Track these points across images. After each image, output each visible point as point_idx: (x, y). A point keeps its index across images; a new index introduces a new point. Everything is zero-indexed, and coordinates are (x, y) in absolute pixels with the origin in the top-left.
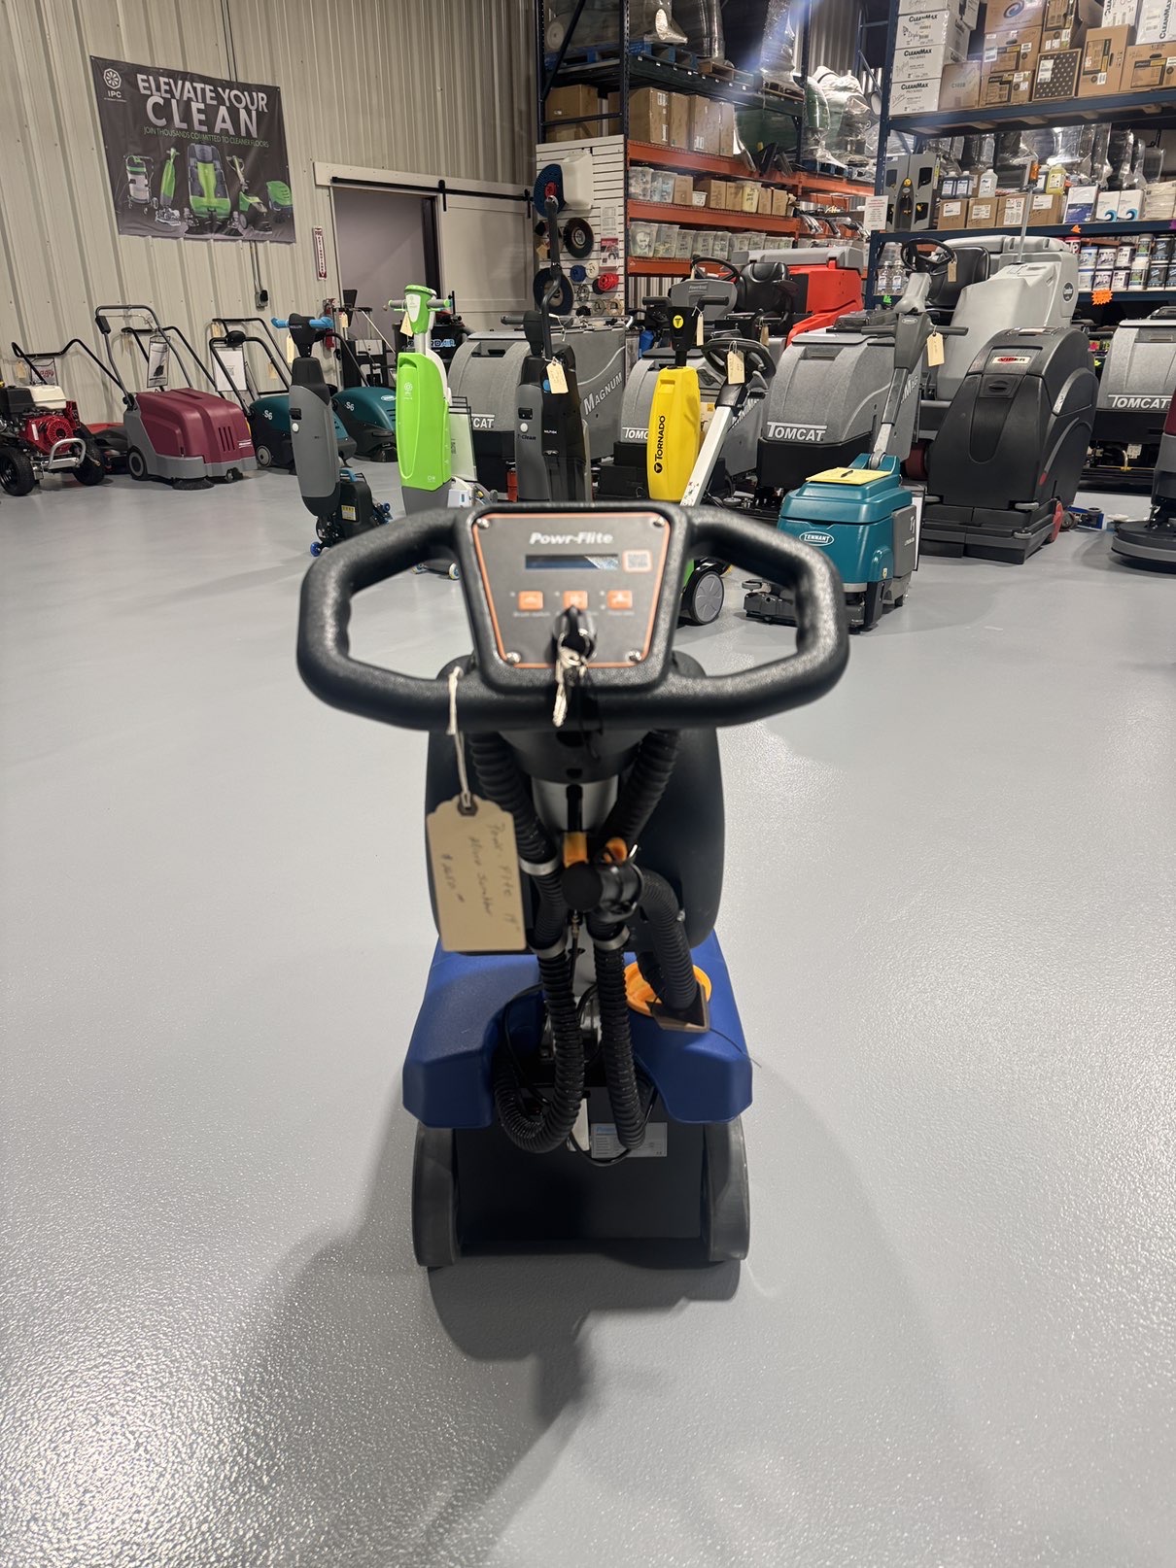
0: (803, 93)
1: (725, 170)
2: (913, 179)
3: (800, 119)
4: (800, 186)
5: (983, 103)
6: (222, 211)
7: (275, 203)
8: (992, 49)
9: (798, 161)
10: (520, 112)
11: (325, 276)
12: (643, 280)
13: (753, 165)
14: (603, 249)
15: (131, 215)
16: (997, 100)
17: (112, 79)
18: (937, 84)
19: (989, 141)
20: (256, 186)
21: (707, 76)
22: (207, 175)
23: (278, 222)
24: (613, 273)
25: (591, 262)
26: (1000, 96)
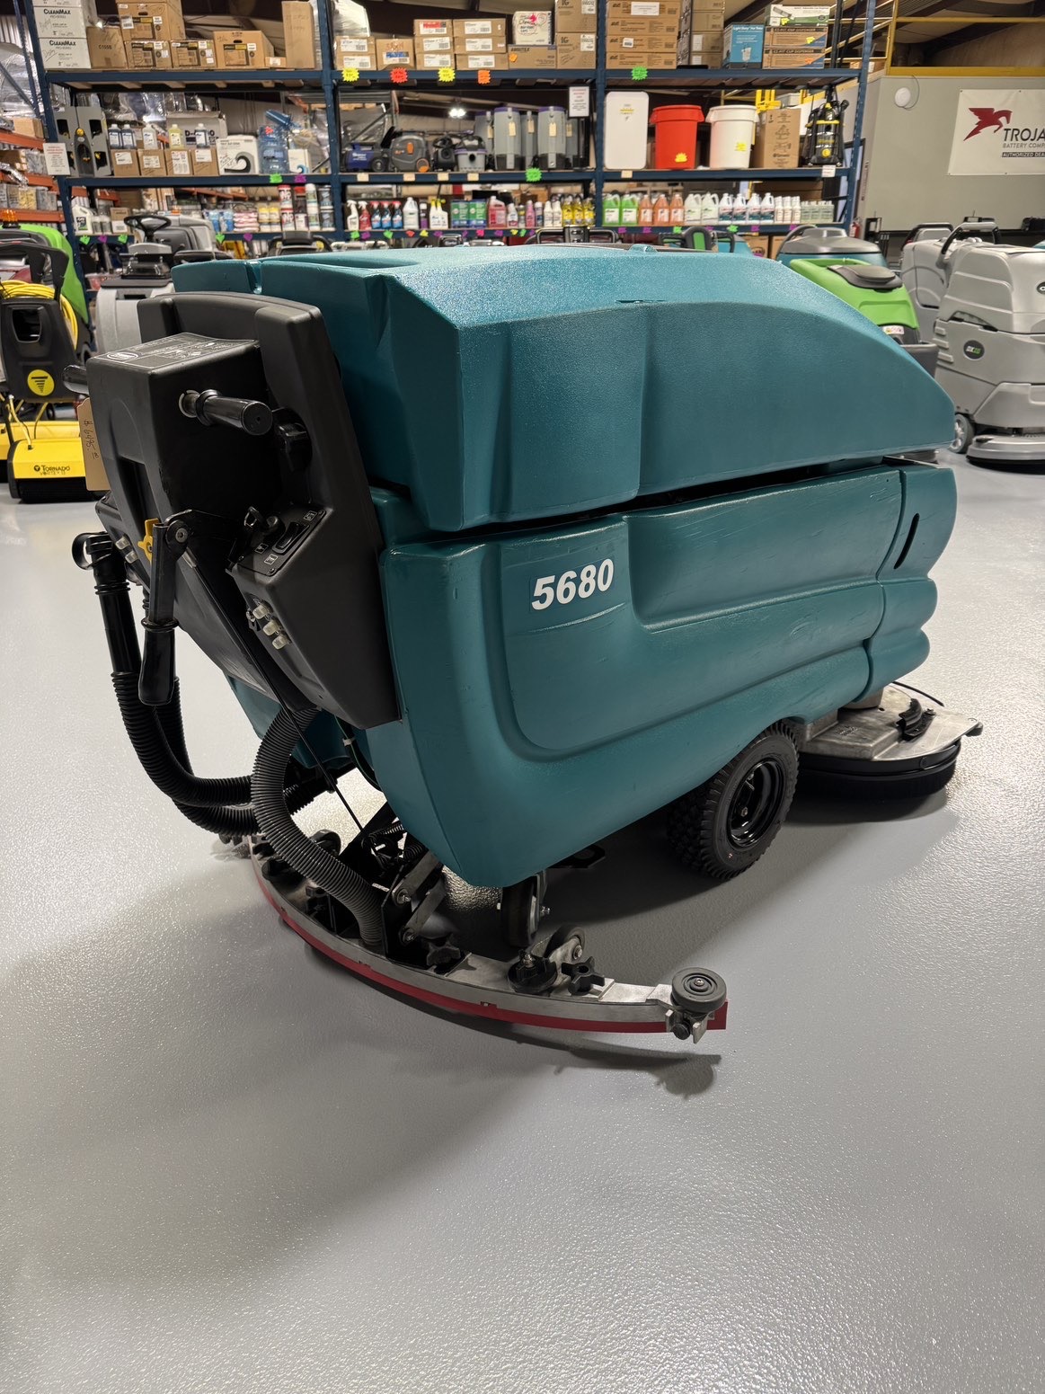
2: (84, 129)
5: (131, 65)
8: (127, 17)
16: (145, 64)
18: (83, 45)
26: (146, 61)
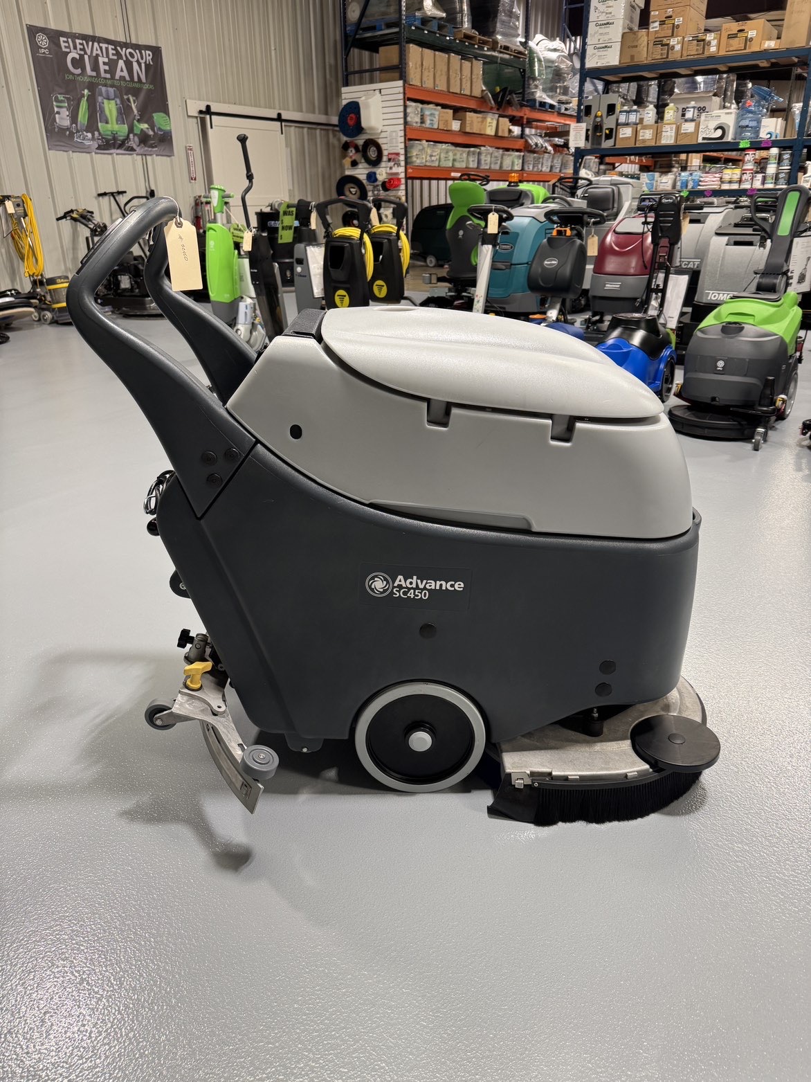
0: (527, 52)
1: (473, 105)
2: (602, 112)
3: (524, 71)
4: (525, 117)
5: (649, 59)
6: (121, 134)
7: (159, 128)
8: (656, 21)
9: (523, 100)
10: (330, 66)
11: (195, 179)
12: (417, 182)
13: (493, 102)
14: (389, 160)
15: (57, 136)
16: (661, 57)
17: (42, 40)
18: (617, 47)
19: (653, 88)
20: (145, 116)
21: (459, 41)
22: (110, 108)
23: (163, 141)
24: (397, 176)
25: (381, 169)
26: (662, 54)
